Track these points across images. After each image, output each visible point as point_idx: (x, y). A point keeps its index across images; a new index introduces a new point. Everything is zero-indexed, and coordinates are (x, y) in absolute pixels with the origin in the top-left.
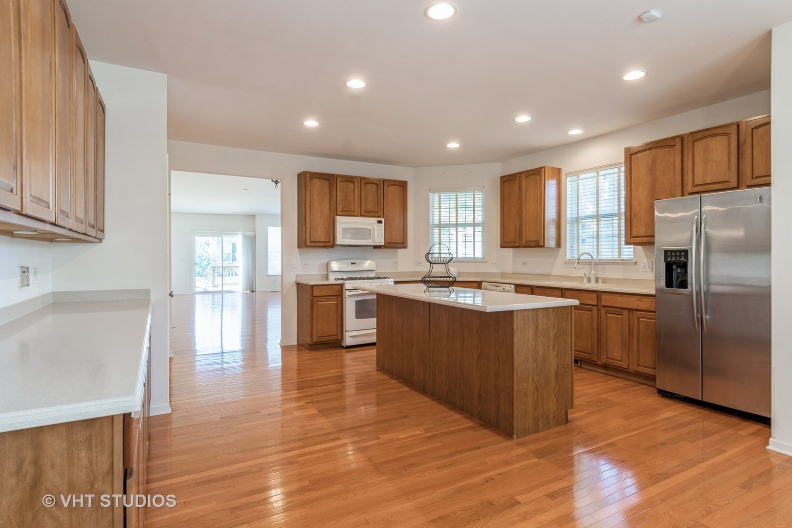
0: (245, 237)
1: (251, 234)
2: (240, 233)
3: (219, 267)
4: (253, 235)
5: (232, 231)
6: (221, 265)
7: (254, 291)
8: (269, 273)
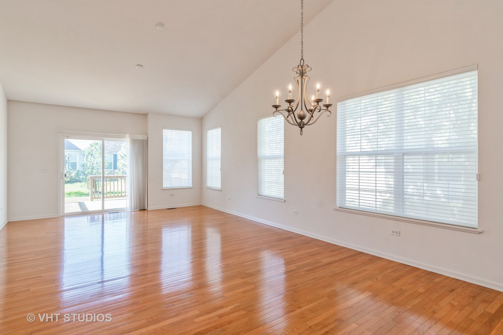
0: (134, 141)
1: (141, 137)
2: (128, 136)
3: (100, 177)
4: (144, 139)
5: (118, 134)
6: (101, 175)
7: (144, 210)
8: (164, 186)
